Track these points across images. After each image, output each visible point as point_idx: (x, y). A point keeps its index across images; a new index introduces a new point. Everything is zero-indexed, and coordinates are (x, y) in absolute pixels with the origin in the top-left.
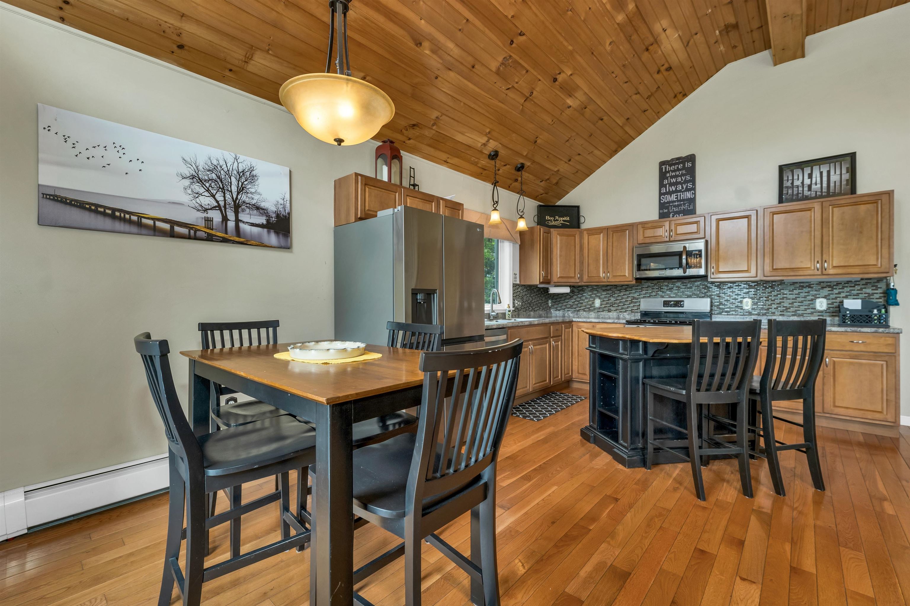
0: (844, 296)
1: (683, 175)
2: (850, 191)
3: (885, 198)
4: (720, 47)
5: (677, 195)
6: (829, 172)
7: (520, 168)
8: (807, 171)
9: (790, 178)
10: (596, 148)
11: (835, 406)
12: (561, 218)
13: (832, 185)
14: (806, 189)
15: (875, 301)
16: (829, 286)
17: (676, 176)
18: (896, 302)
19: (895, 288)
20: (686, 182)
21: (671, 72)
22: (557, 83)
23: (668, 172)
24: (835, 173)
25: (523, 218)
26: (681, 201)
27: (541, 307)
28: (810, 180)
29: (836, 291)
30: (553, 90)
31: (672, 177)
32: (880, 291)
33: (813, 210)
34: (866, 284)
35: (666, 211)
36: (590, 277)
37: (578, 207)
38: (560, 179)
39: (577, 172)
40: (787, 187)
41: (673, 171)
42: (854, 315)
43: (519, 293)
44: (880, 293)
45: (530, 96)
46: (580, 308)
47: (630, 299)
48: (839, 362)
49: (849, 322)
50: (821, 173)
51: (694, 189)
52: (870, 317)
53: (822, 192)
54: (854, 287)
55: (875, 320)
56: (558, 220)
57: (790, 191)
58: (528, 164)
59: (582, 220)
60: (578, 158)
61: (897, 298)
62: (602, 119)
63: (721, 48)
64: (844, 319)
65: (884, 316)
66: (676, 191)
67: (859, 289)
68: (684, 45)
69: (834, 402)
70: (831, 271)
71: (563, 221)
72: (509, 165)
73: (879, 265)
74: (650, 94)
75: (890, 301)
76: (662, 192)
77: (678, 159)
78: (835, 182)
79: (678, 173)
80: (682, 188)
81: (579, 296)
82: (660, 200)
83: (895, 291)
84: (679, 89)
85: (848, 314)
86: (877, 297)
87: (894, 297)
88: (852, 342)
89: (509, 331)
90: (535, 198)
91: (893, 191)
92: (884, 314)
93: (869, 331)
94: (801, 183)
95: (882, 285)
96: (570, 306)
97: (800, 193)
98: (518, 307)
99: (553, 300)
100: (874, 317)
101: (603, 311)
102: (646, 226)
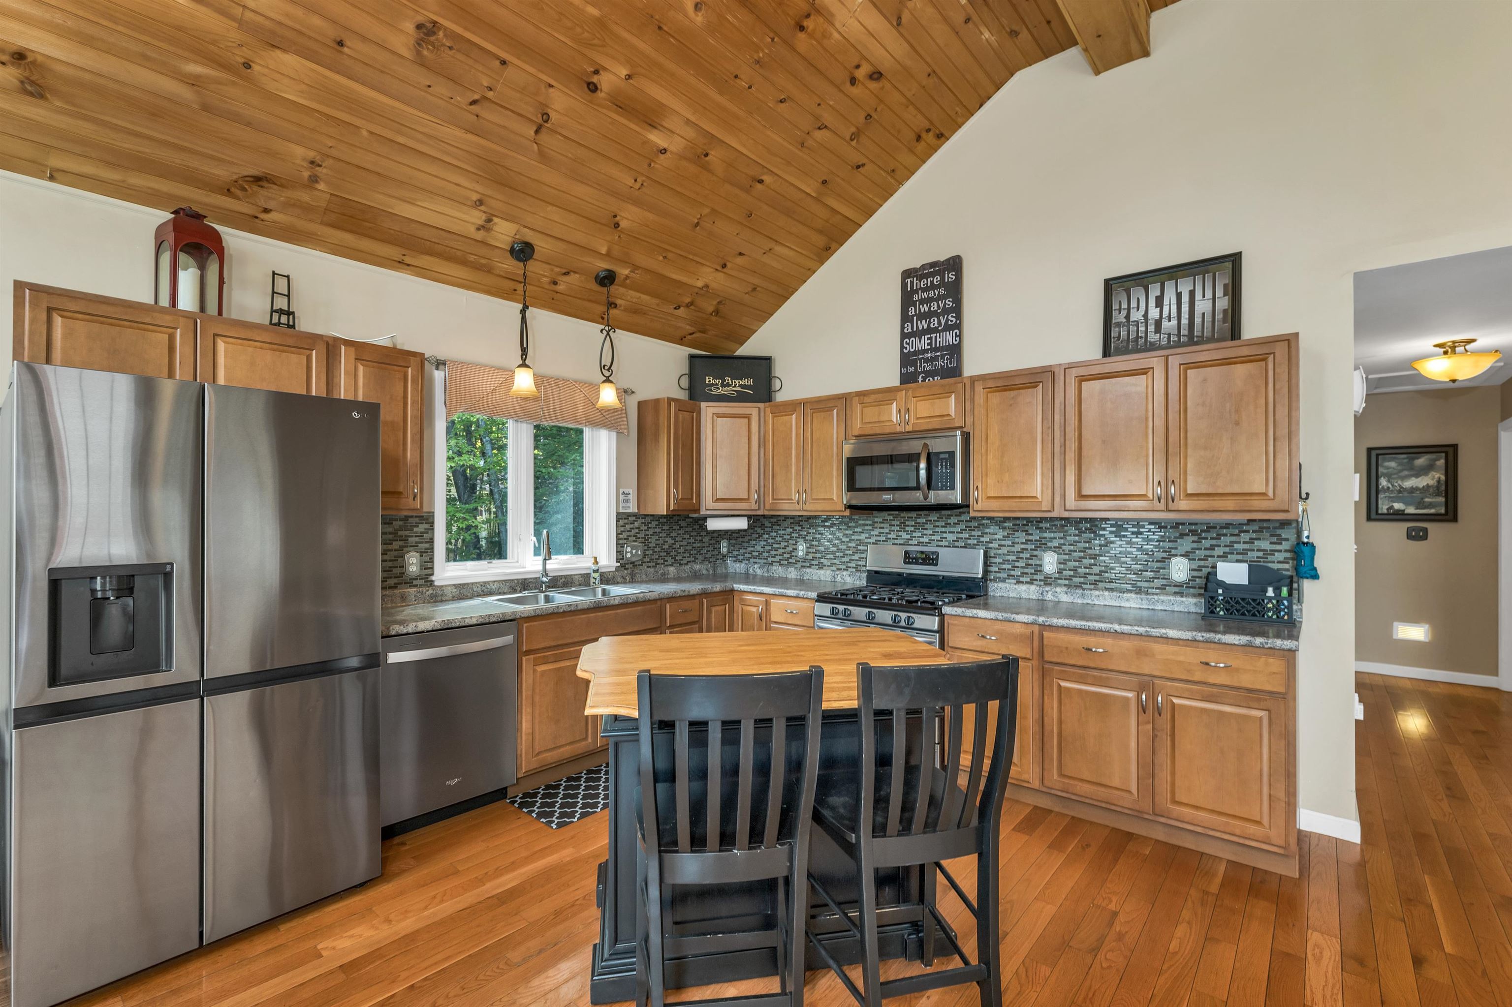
0: (1222, 554)
1: (940, 298)
2: (1229, 335)
3: (1280, 350)
4: (982, 33)
5: (930, 338)
6: (1192, 294)
7: (607, 279)
8: (1154, 291)
9: (1124, 305)
10: (776, 241)
11: (1175, 802)
12: (737, 382)
13: (1198, 320)
14: (1152, 328)
15: (1275, 566)
16: (1194, 532)
17: (929, 300)
18: (1313, 573)
19: (1311, 541)
20: (946, 311)
21: (883, 82)
22: (600, 95)
23: (916, 292)
24: (1204, 296)
25: (611, 382)
26: (936, 349)
27: (700, 557)
28: (1158, 309)
29: (1206, 543)
30: (600, 109)
31: (922, 302)
32: (1285, 545)
33: (1150, 373)
34: (1261, 530)
35: (912, 369)
36: (776, 499)
37: (768, 360)
38: (720, 303)
39: (754, 289)
40: (1118, 325)
41: (924, 290)
42: (1231, 598)
43: (637, 531)
44: (1286, 551)
45: (546, 121)
46: (773, 559)
47: (853, 545)
48: (1182, 706)
49: (1222, 613)
50: (1179, 296)
51: (958, 326)
52: (1259, 604)
53: (1179, 335)
54: (1238, 535)
55: (1269, 610)
56: (731, 385)
57: (1124, 333)
58: (623, 271)
59: (777, 384)
60: (740, 260)
61: (1316, 564)
62: (761, 181)
63: (987, 36)
64: (1212, 605)
65: (1285, 602)
66: (929, 331)
67: (1248, 540)
68: (892, 25)
69: (1173, 793)
70: (1183, 504)
71: (740, 386)
72: (575, 272)
73: (1271, 494)
74: (853, 129)
75: (1303, 570)
76: (905, 331)
77: (933, 265)
78: (1203, 314)
79: (932, 294)
80: (939, 323)
81: (771, 534)
82: (902, 347)
83: (1312, 547)
84: (920, 122)
85: (1220, 595)
86: (1280, 562)
87: (1308, 562)
88: (1207, 664)
89: (525, 625)
90: (681, 341)
91: (1297, 335)
92: (1285, 598)
93: (1237, 643)
94: (1143, 316)
95: (1288, 534)
96: (757, 554)
97: (1141, 337)
98: (634, 559)
99: (731, 541)
100: (1268, 603)
101: (809, 567)
102: (867, 400)
